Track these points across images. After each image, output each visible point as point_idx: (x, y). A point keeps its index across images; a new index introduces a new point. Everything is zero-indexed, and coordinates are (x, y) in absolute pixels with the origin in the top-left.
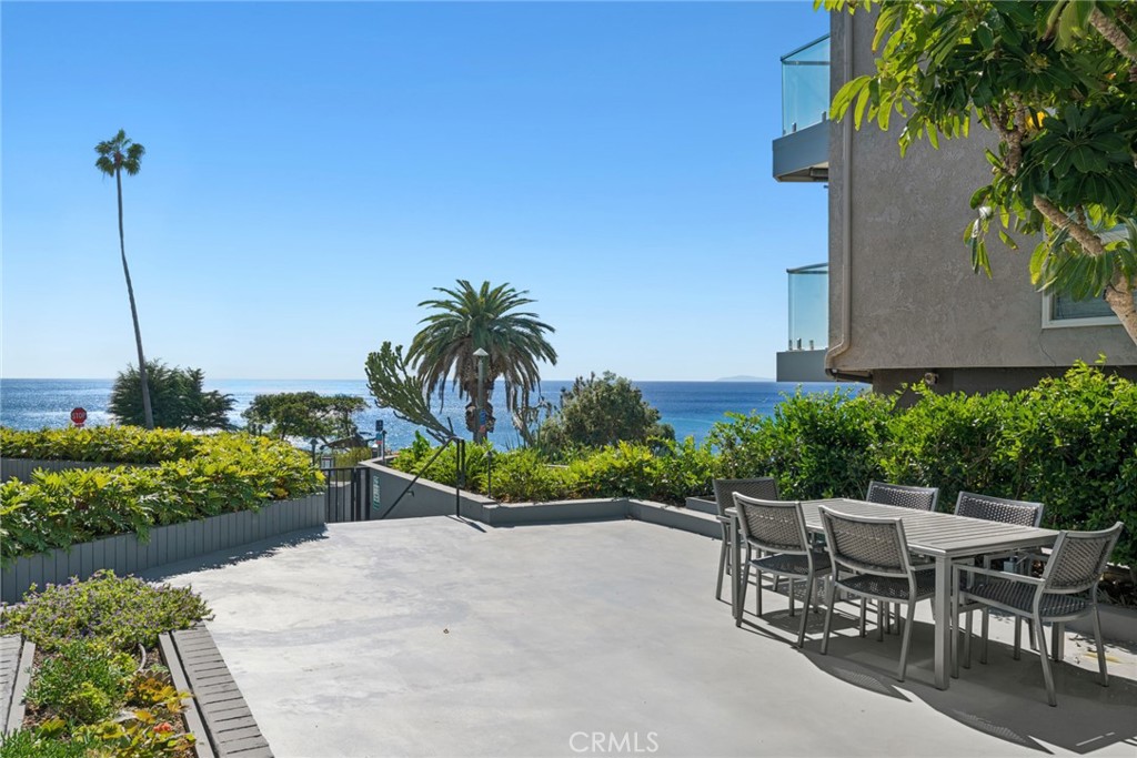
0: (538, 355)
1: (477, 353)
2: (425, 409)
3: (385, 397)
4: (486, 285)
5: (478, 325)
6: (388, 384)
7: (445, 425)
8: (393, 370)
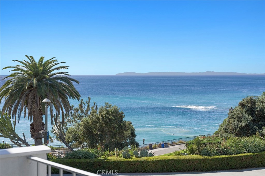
1: (44, 101)
4: (42, 58)
5: (39, 81)
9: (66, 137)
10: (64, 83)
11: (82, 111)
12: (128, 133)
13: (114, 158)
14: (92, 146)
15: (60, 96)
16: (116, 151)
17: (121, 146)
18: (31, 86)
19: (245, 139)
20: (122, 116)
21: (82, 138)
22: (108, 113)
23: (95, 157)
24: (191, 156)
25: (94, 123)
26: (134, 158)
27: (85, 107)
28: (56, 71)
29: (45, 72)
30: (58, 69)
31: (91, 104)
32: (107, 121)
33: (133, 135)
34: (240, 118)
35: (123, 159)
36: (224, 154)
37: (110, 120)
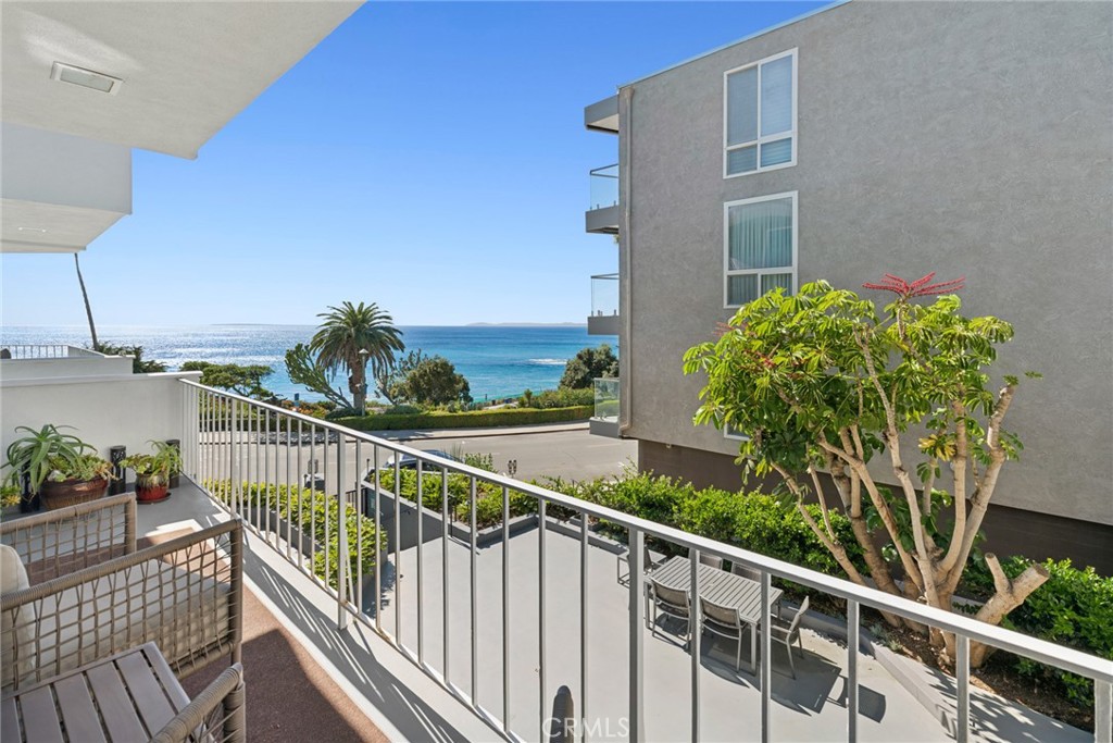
0: (395, 348)
1: (361, 352)
2: (326, 385)
3: (299, 378)
4: (362, 304)
5: (358, 331)
6: (301, 370)
7: (338, 392)
8: (304, 361)
9: (391, 392)
10: (387, 334)
11: (412, 364)
12: (461, 385)
13: (438, 413)
14: (419, 401)
15: (382, 347)
16: (441, 405)
17: (446, 400)
18: (349, 336)
19: (578, 391)
20: (452, 369)
21: (409, 393)
22: (436, 365)
23: (419, 412)
24: (521, 410)
25: (421, 376)
26: (460, 413)
27: (415, 359)
28: (377, 321)
29: (365, 320)
30: (380, 318)
31: (422, 357)
32: (436, 374)
33: (466, 388)
34: (576, 370)
35: (448, 414)
36: (555, 406)
37: (439, 373)
